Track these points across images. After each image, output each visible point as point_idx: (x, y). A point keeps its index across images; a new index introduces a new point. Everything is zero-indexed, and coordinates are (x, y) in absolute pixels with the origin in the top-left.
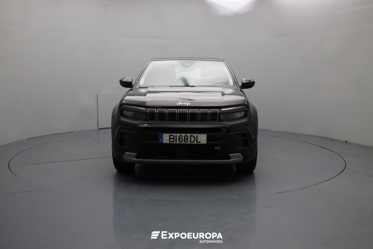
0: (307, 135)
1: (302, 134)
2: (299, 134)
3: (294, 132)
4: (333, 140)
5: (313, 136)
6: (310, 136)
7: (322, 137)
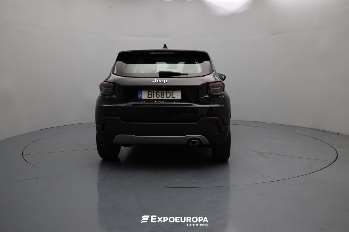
0: (301, 127)
1: (295, 126)
2: (292, 126)
3: (288, 124)
4: (325, 132)
5: (306, 128)
6: (303, 127)
7: (315, 129)
